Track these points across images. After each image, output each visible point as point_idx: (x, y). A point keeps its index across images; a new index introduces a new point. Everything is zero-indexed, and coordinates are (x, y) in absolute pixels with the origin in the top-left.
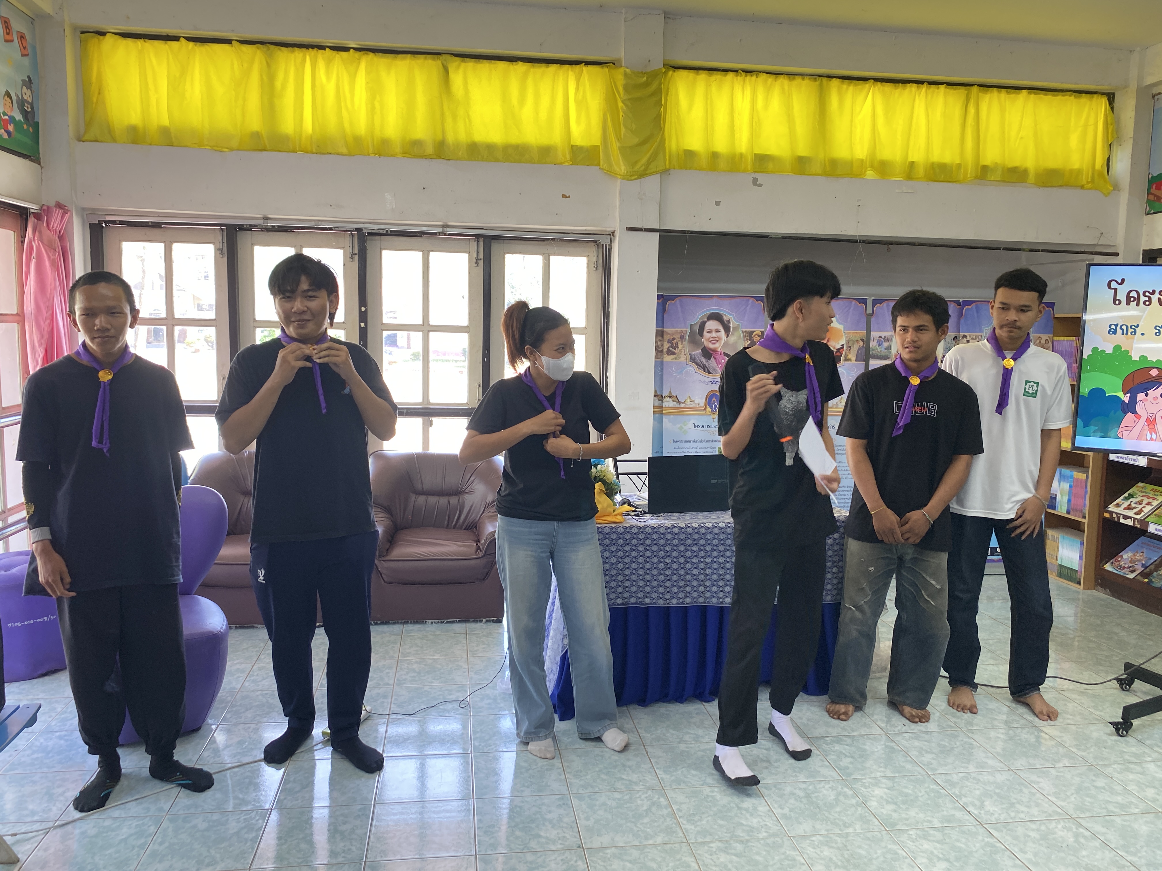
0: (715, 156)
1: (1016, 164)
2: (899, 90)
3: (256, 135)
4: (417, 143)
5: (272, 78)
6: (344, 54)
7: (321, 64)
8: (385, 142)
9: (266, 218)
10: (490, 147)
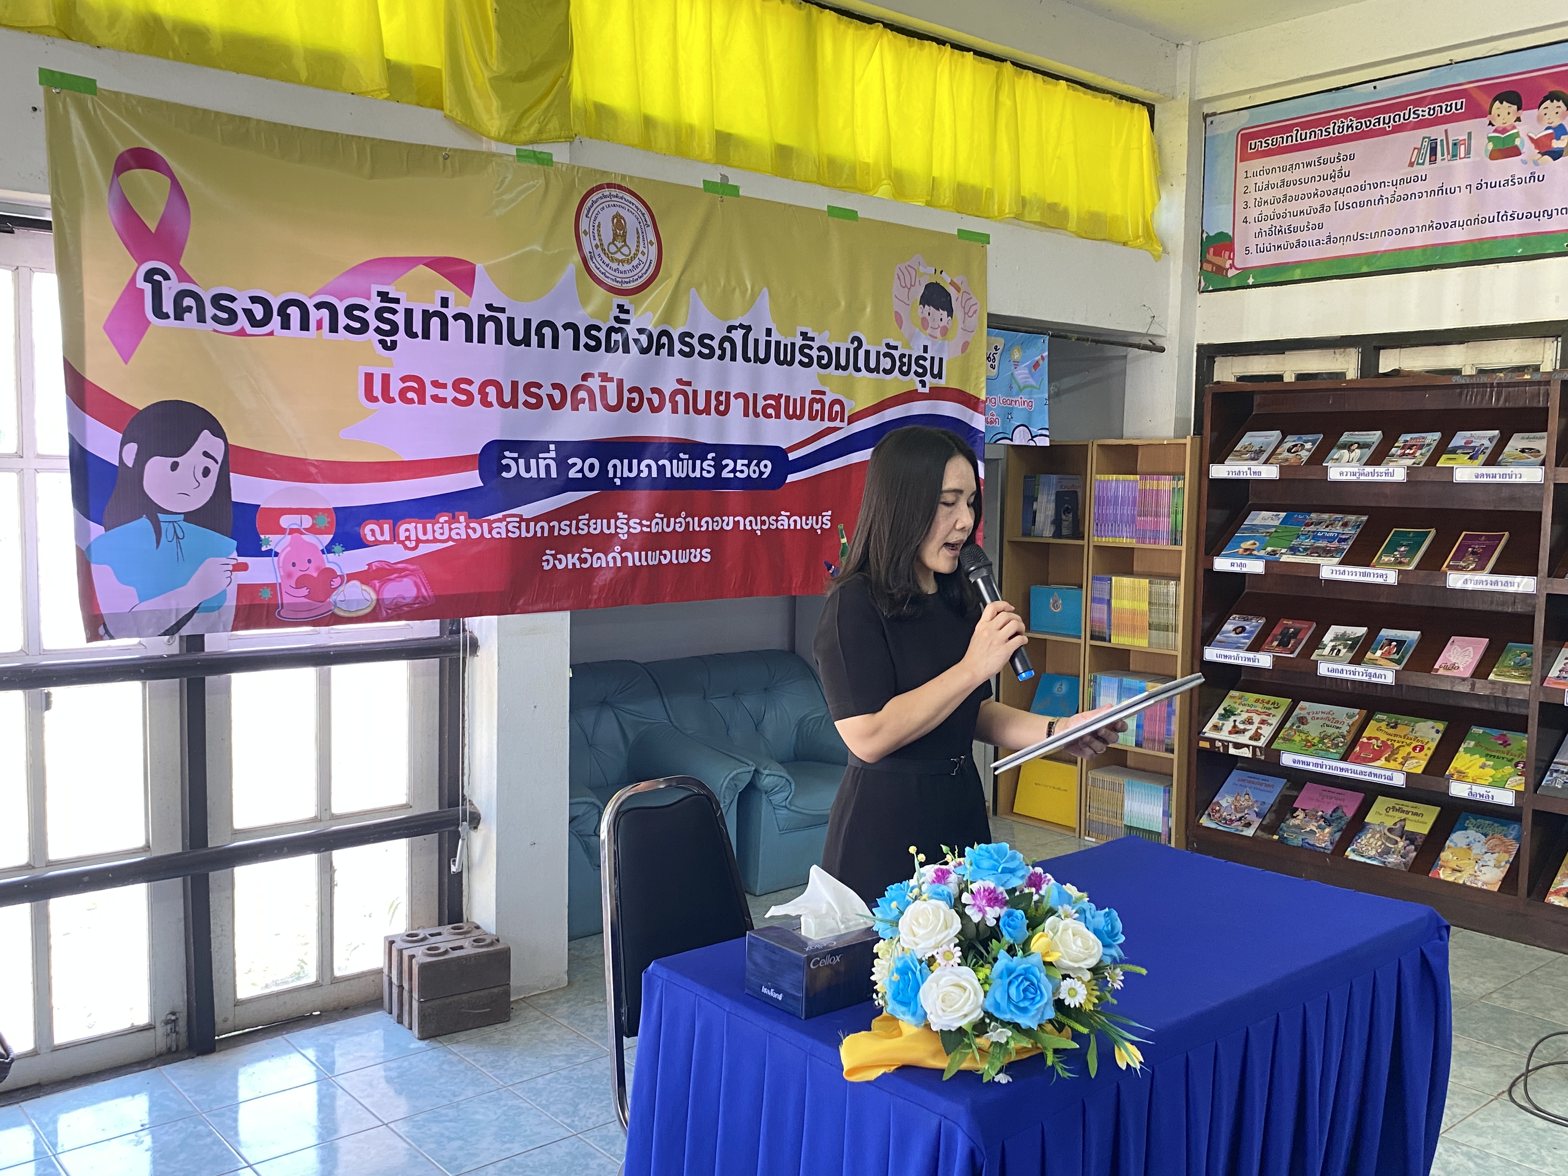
0: (648, 122)
1: (1056, 200)
2: (914, 49)
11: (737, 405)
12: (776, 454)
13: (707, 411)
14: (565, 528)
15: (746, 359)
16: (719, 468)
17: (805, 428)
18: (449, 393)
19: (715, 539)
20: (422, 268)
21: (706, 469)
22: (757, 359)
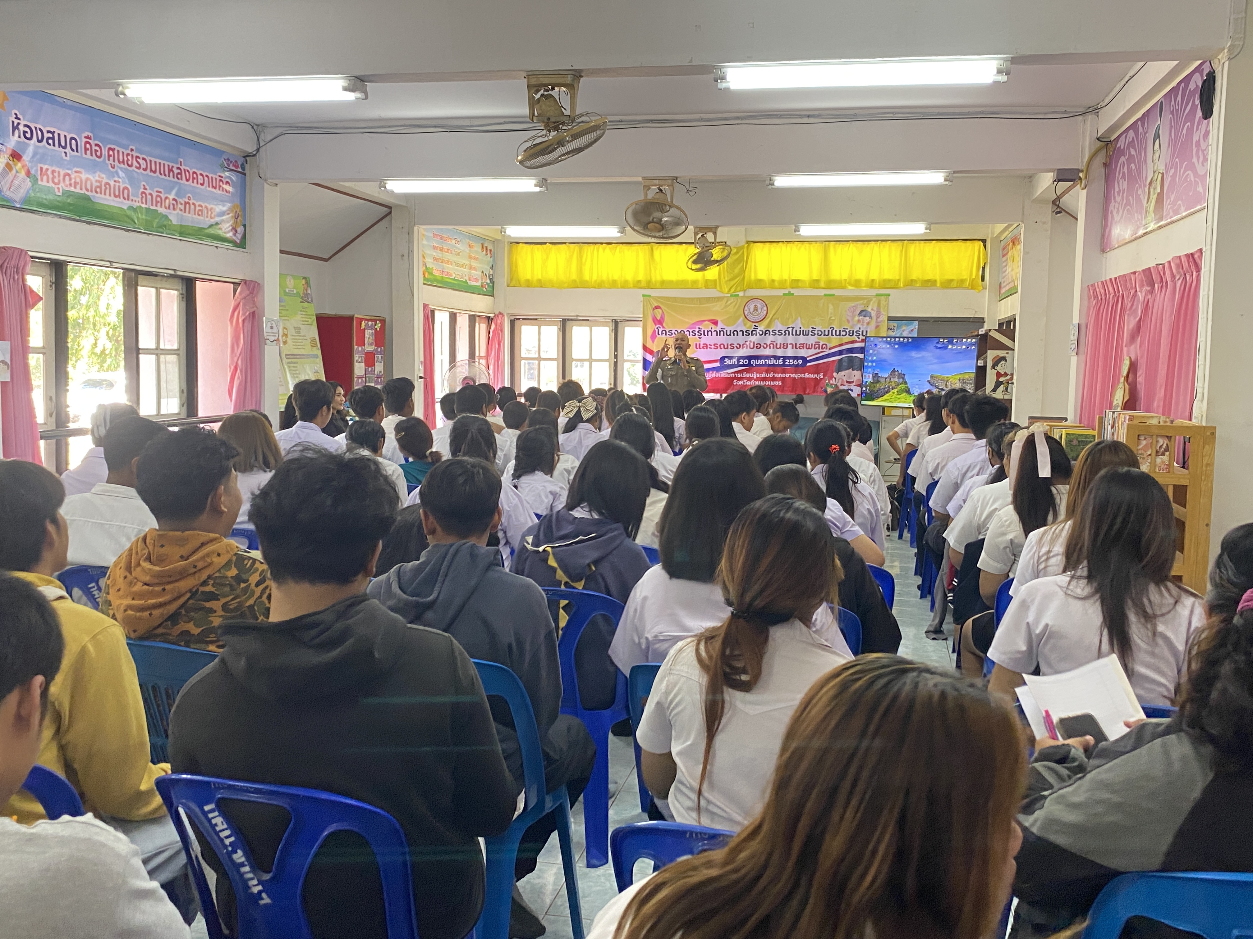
0: (773, 281)
1: (930, 278)
2: (865, 245)
3: (575, 281)
4: (639, 281)
5: (581, 257)
6: (610, 246)
7: (601, 250)
8: (626, 282)
9: (577, 316)
10: (671, 282)
11: (790, 346)
12: (804, 359)
13: (780, 348)
14: (739, 375)
15: (793, 335)
16: (784, 361)
17: (812, 351)
18: (713, 347)
19: (783, 380)
20: (707, 322)
21: (780, 362)
22: (796, 335)
